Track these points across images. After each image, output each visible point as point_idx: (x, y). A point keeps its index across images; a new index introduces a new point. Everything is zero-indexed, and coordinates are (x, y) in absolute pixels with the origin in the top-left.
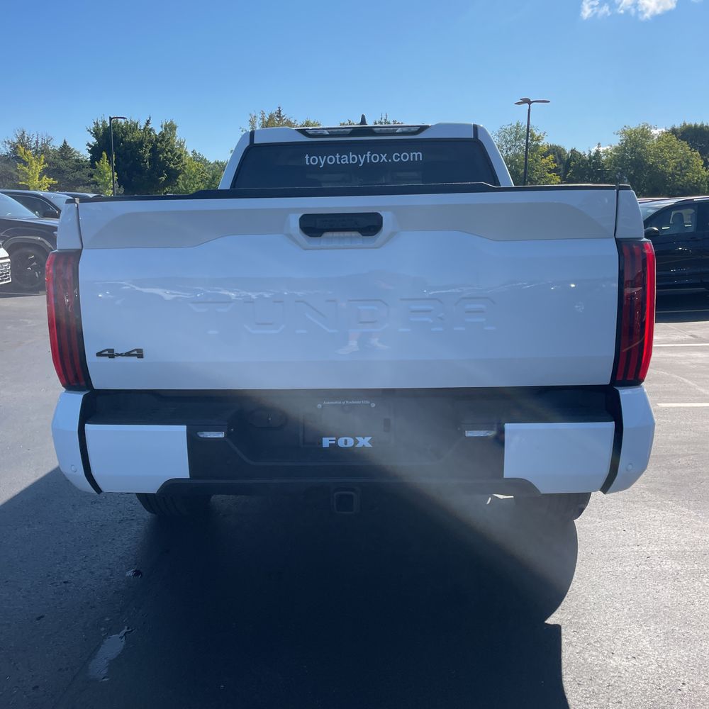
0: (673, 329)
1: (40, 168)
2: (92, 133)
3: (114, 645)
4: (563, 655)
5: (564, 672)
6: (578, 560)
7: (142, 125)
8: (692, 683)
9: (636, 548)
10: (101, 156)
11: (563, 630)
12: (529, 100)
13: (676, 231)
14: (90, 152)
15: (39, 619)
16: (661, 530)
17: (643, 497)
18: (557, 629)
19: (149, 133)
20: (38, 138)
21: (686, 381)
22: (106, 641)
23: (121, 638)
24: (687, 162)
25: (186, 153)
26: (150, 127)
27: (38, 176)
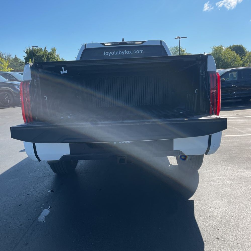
0: (230, 113)
1: (7, 65)
2: (25, 52)
3: (46, 212)
4: (195, 208)
5: (195, 213)
6: (199, 182)
7: (43, 49)
8: (236, 215)
9: (218, 178)
10: (29, 60)
11: (194, 202)
12: (180, 37)
13: (231, 80)
14: (25, 59)
15: (20, 205)
16: (226, 172)
17: (221, 163)
18: (192, 201)
19: (46, 52)
20: (6, 55)
21: (235, 128)
22: (43, 211)
23: (48, 210)
24: (235, 58)
25: (59, 59)
26: (46, 50)
27: (6, 68)
